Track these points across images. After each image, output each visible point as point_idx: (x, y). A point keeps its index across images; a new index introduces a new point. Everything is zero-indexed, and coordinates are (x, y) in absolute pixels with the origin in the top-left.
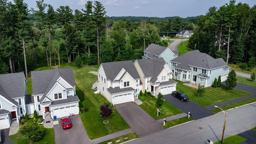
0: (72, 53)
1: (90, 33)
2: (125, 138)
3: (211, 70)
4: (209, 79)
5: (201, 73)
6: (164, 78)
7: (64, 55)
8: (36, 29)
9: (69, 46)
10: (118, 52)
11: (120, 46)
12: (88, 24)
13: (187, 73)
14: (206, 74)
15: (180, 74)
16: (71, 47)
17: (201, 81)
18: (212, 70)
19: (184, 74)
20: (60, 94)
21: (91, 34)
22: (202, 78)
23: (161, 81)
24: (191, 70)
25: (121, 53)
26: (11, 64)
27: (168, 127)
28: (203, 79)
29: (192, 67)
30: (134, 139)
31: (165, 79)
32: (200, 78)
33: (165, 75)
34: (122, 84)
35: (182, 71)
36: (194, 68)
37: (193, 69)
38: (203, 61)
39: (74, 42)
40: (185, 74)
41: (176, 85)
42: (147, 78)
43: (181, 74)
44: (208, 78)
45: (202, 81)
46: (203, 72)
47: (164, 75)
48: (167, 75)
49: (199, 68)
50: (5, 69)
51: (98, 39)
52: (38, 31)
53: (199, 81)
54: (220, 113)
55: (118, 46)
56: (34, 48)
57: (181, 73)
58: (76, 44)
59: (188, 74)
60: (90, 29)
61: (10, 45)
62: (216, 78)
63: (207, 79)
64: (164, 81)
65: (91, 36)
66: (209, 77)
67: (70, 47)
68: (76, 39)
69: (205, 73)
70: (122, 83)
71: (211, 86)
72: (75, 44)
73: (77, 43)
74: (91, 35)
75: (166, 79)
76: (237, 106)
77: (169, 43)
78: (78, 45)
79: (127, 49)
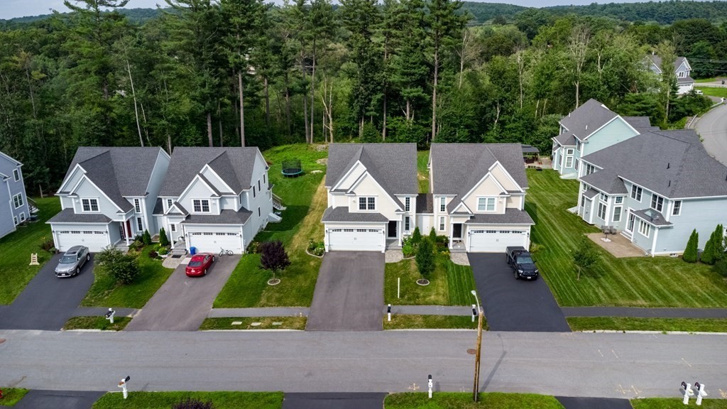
0: (368, 114)
1: (412, 63)
2: (274, 323)
3: (677, 203)
4: (670, 230)
5: (650, 207)
6: (486, 204)
7: (350, 119)
8: (341, 48)
9: (360, 94)
10: (494, 119)
11: (501, 102)
12: (410, 37)
13: (610, 200)
14: (661, 212)
15: (591, 201)
16: (365, 98)
17: (642, 233)
18: (684, 201)
19: (601, 204)
20: (205, 203)
21: (414, 63)
22: (645, 224)
23: (477, 210)
24: (627, 192)
25: (502, 123)
26: (209, 130)
27: (396, 326)
28: (648, 226)
29: (630, 184)
30: (289, 330)
31: (491, 206)
32: (642, 222)
33: (491, 196)
34: (354, 202)
35: (598, 192)
36: (635, 187)
37: (630, 189)
38: (668, 167)
39: (373, 86)
40: (603, 204)
41: (528, 230)
42: (438, 197)
43: (593, 203)
44: (660, 226)
45: (645, 235)
46: (654, 205)
47: (487, 195)
48: (498, 195)
49: (645, 191)
50: (192, 140)
51: (436, 80)
52: (343, 54)
53: (639, 231)
54: (592, 331)
55: (495, 104)
56: (287, 96)
57: (593, 199)
58: (378, 90)
59: (612, 205)
60: (411, 51)
61: (207, 88)
62: (695, 231)
63: (660, 229)
64: (486, 211)
65: (413, 71)
66: (669, 223)
67: (362, 98)
68: (377, 79)
69: (660, 208)
70: (354, 199)
71: (679, 256)
72: (374, 91)
73: (379, 87)
74: (414, 68)
75: (495, 207)
76: (681, 330)
77: (722, 99)
78: (383, 92)
79: (519, 110)
